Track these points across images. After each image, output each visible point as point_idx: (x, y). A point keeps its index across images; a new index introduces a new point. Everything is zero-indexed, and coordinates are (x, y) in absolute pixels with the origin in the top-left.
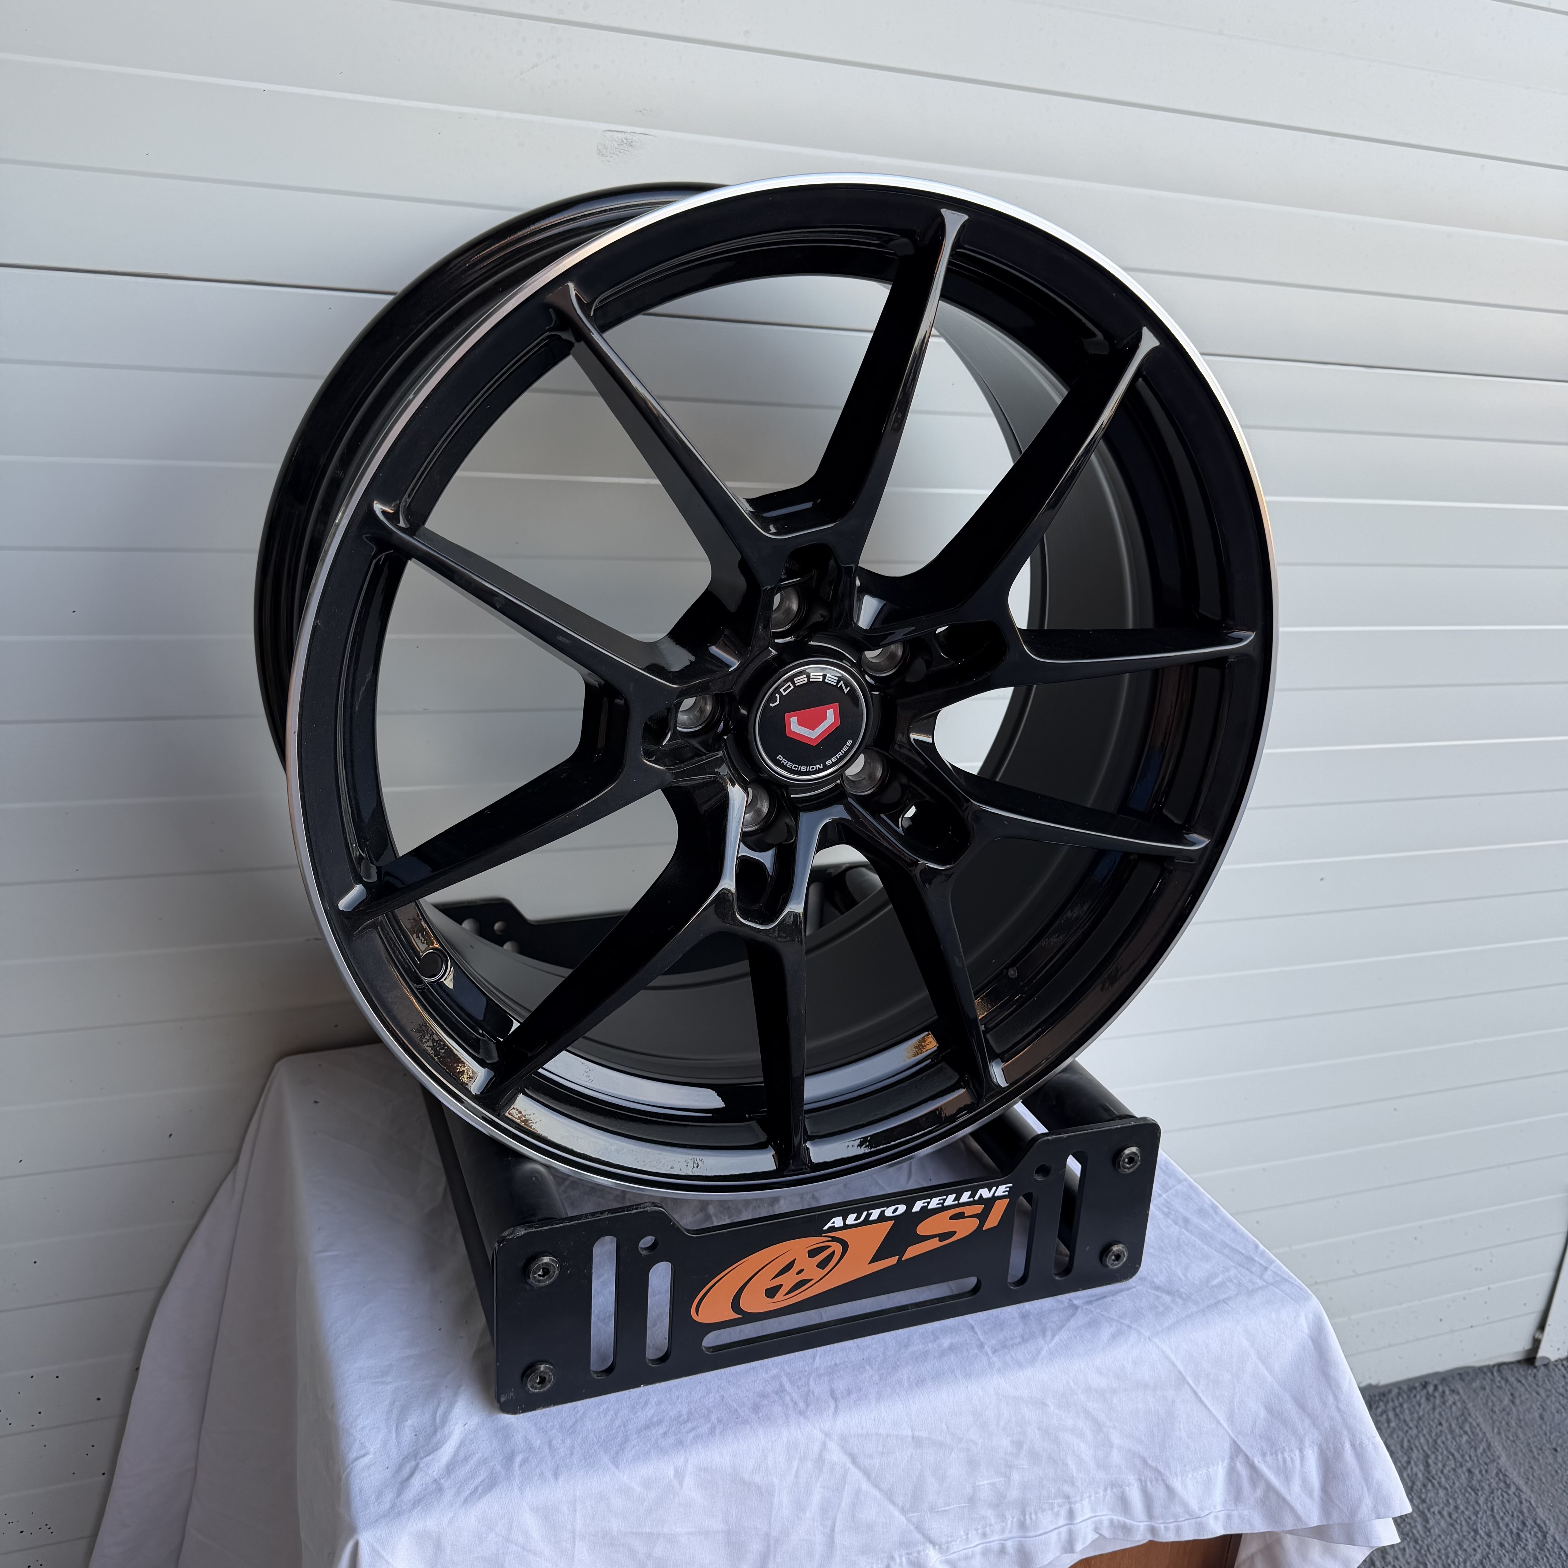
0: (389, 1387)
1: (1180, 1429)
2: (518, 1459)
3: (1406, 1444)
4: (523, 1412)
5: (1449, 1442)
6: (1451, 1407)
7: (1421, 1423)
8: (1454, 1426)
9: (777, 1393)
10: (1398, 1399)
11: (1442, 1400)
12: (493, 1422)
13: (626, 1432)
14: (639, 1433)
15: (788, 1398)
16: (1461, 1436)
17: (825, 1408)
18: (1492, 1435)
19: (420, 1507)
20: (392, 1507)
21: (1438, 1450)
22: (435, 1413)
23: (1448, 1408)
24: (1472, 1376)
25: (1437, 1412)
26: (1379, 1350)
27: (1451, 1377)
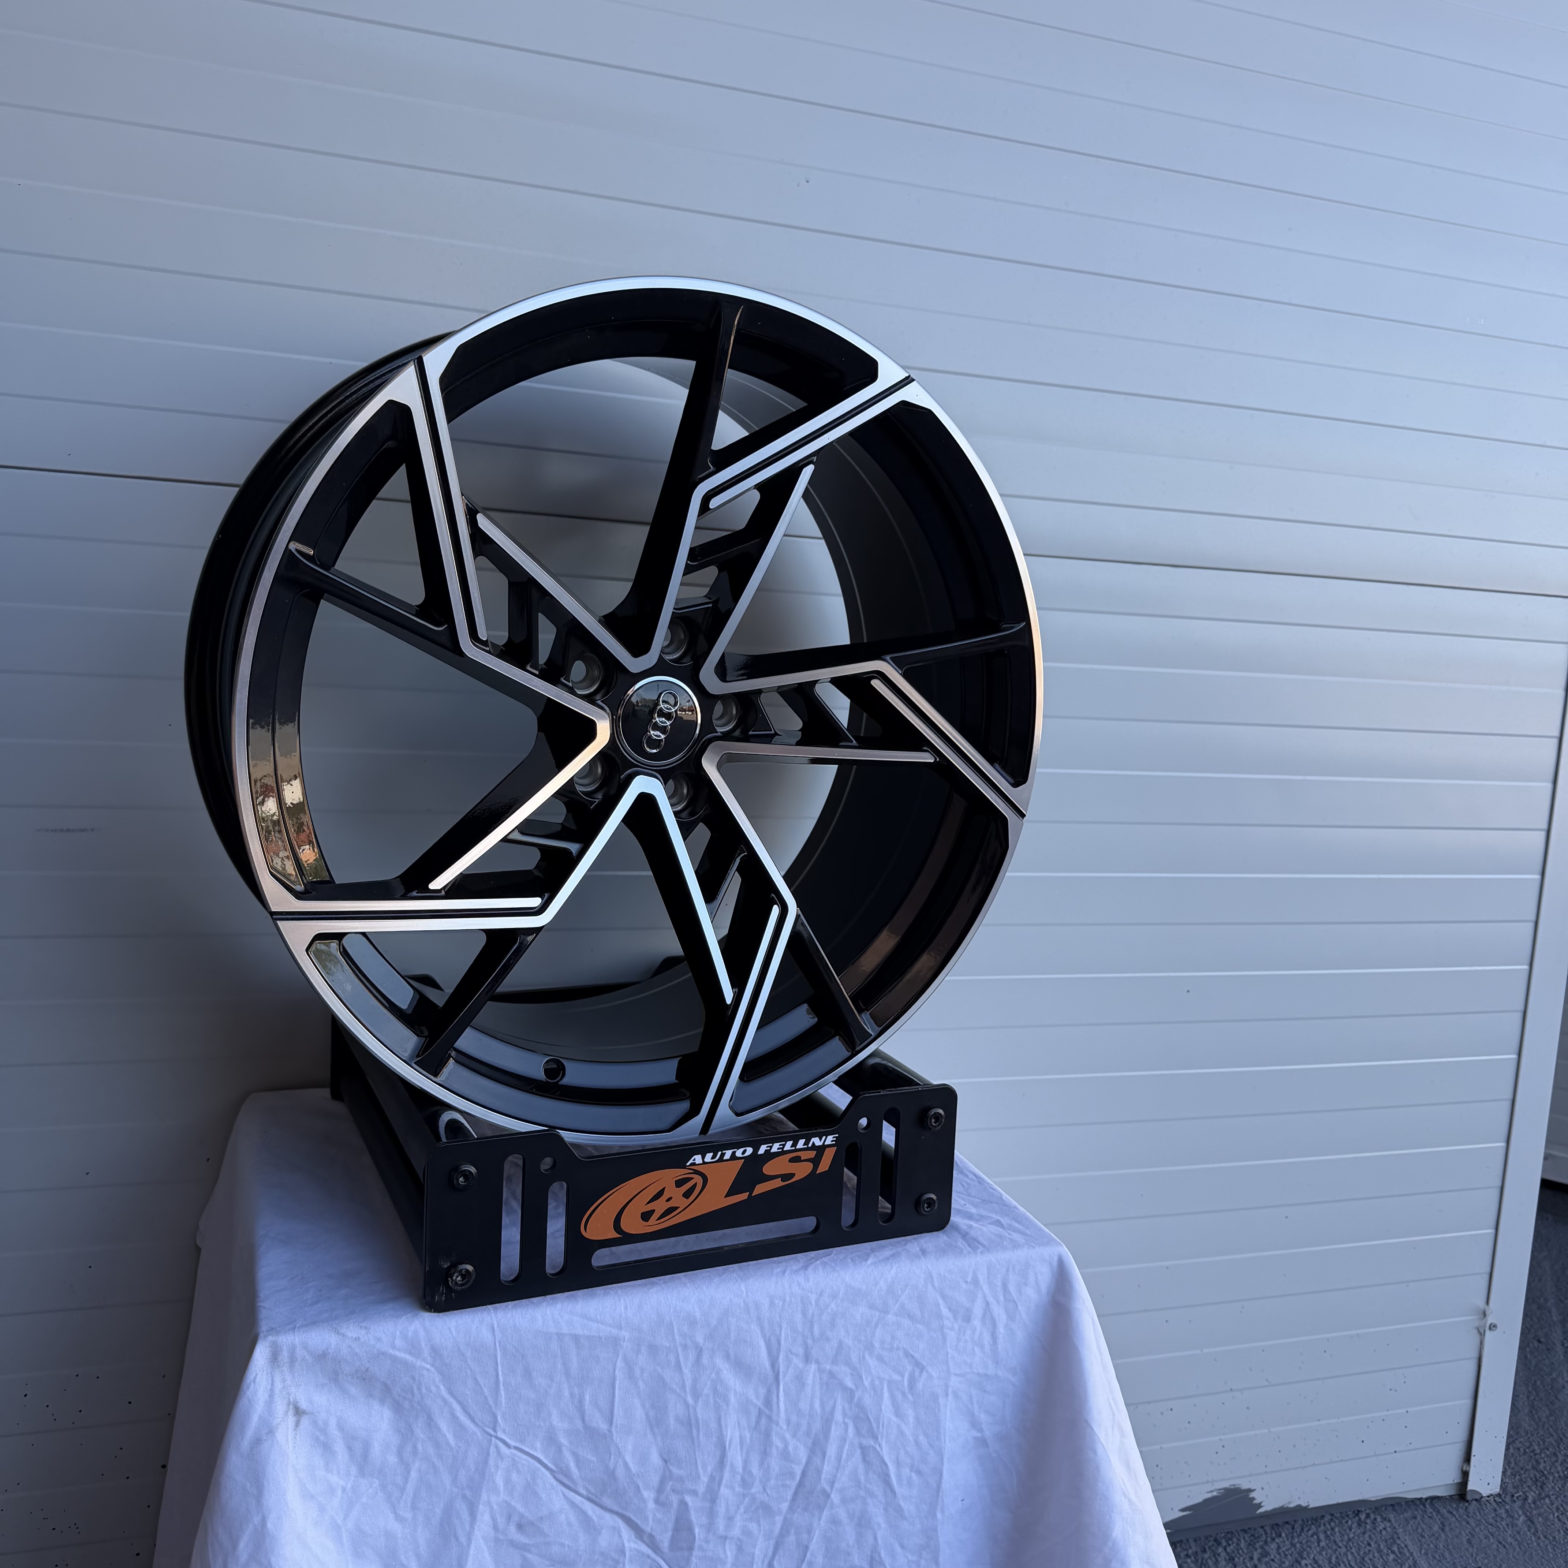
5: (1376, 1560)
6: (1381, 1531)
7: (1351, 1544)
8: (1382, 1546)
10: (1330, 1524)
11: (1373, 1526)
16: (1388, 1555)
21: (1364, 1566)
23: (1378, 1532)
24: (1404, 1507)
25: (1366, 1535)
26: (1303, 1468)
27: (1384, 1507)
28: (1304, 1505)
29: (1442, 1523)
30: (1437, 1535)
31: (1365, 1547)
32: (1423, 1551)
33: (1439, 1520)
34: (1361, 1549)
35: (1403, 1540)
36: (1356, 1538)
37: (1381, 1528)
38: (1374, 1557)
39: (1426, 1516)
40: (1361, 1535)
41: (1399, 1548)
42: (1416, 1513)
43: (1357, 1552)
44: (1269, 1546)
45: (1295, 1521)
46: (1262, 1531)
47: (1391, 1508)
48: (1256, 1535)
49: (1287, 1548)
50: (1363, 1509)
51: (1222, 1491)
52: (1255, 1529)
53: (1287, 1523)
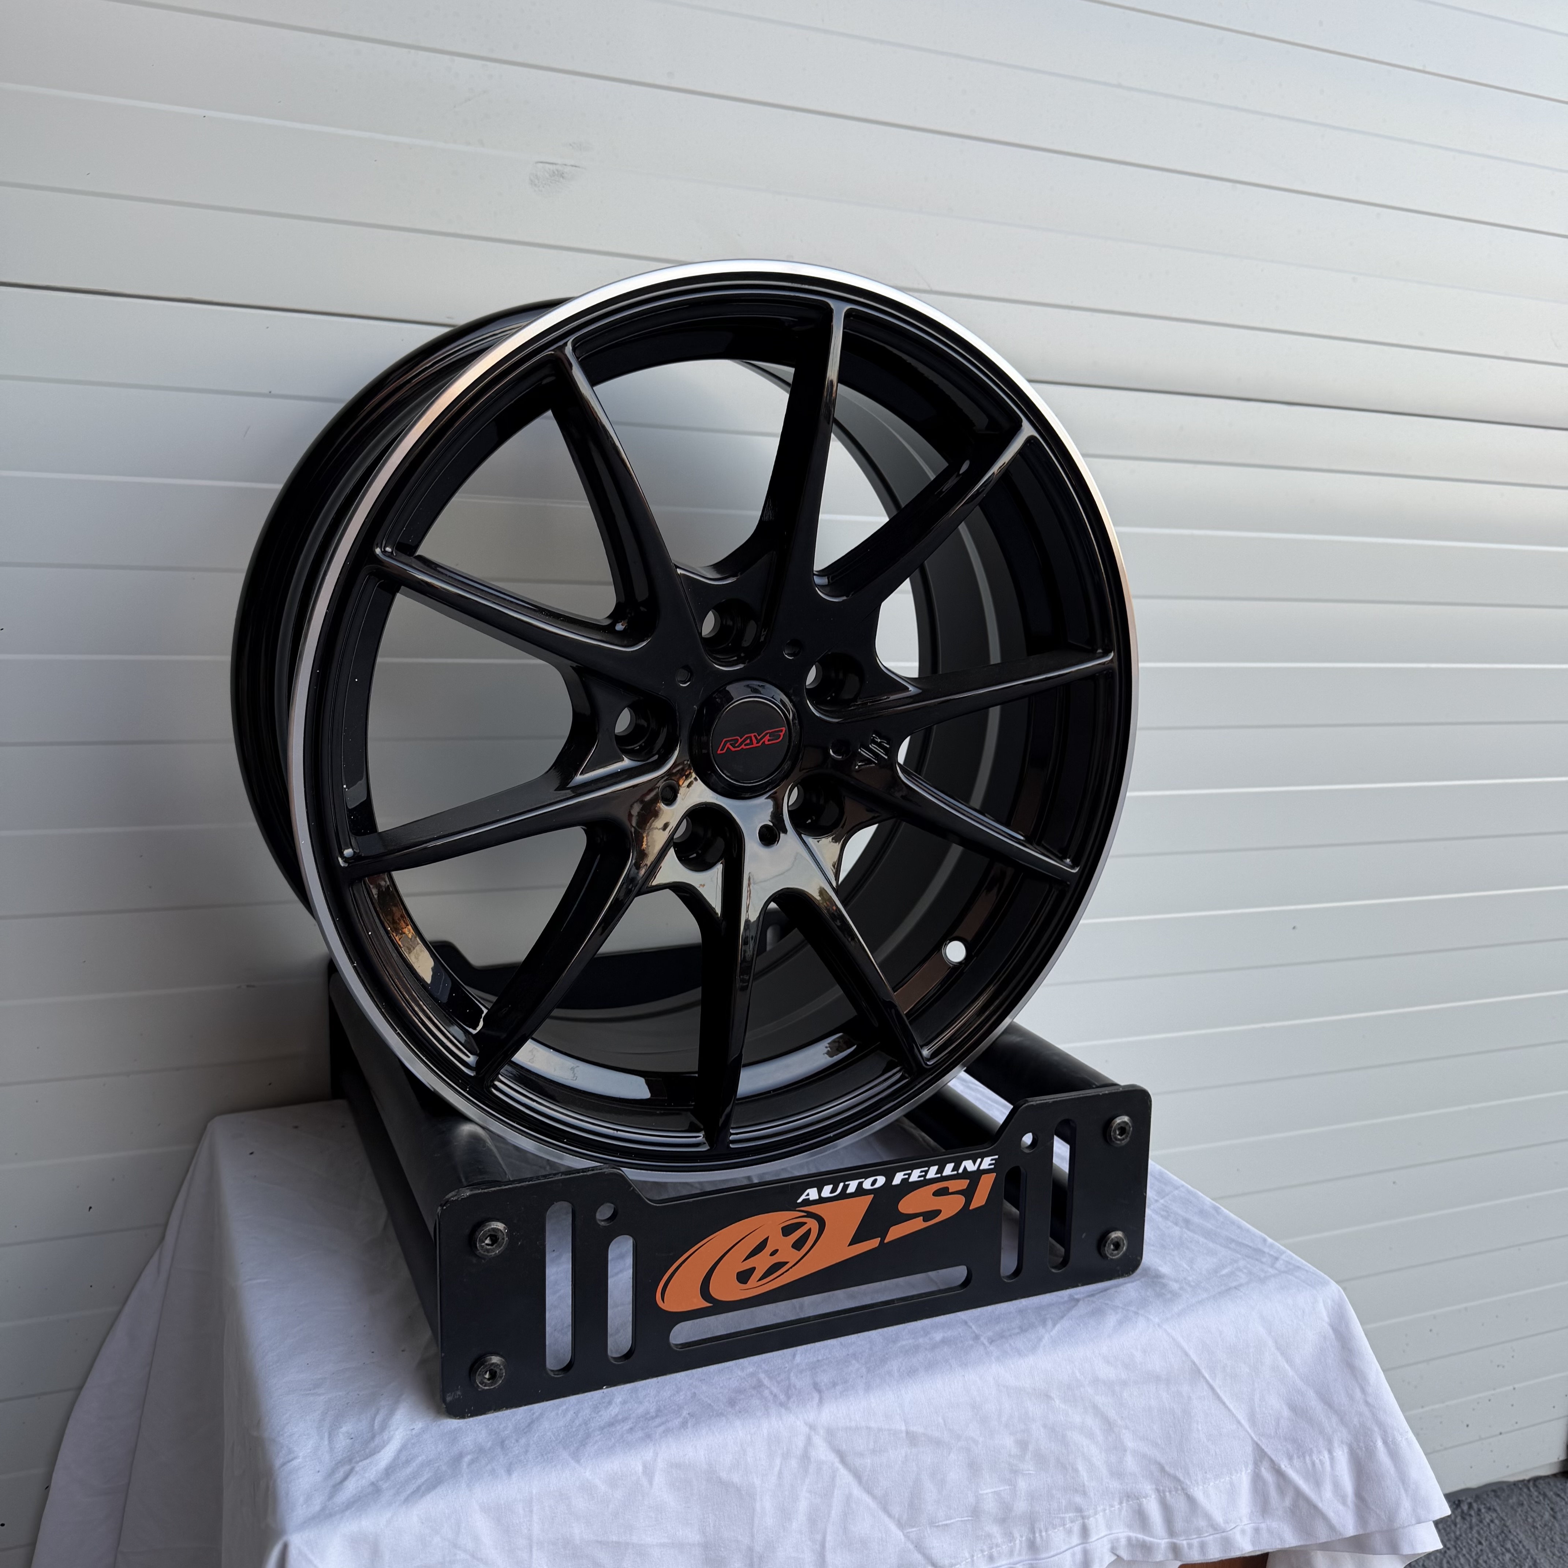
0: (322, 1397)
1: (1198, 1430)
2: (467, 1459)
4: (472, 1416)
5: (1492, 1562)
6: (1489, 1524)
7: (1459, 1543)
8: (1494, 1544)
9: (754, 1388)
11: (1478, 1517)
12: (439, 1427)
13: (588, 1430)
14: (603, 1429)
15: (766, 1393)
16: (1503, 1554)
17: (809, 1400)
18: (1536, 1551)
19: (353, 1509)
20: (323, 1509)
22: (373, 1419)
23: (1485, 1526)
24: (1508, 1492)
25: (1474, 1531)
27: (1485, 1494)
29: (1552, 1509)
30: (1550, 1525)
31: (1476, 1546)
32: (1540, 1546)
33: (1548, 1505)
34: (1473, 1550)
35: (1515, 1534)
36: (1464, 1535)
37: (1488, 1520)
38: (1489, 1558)
39: (1533, 1502)
40: (1468, 1531)
41: (1513, 1546)
42: (1521, 1498)
43: (1468, 1553)
47: (1493, 1493)
50: (1464, 1498)
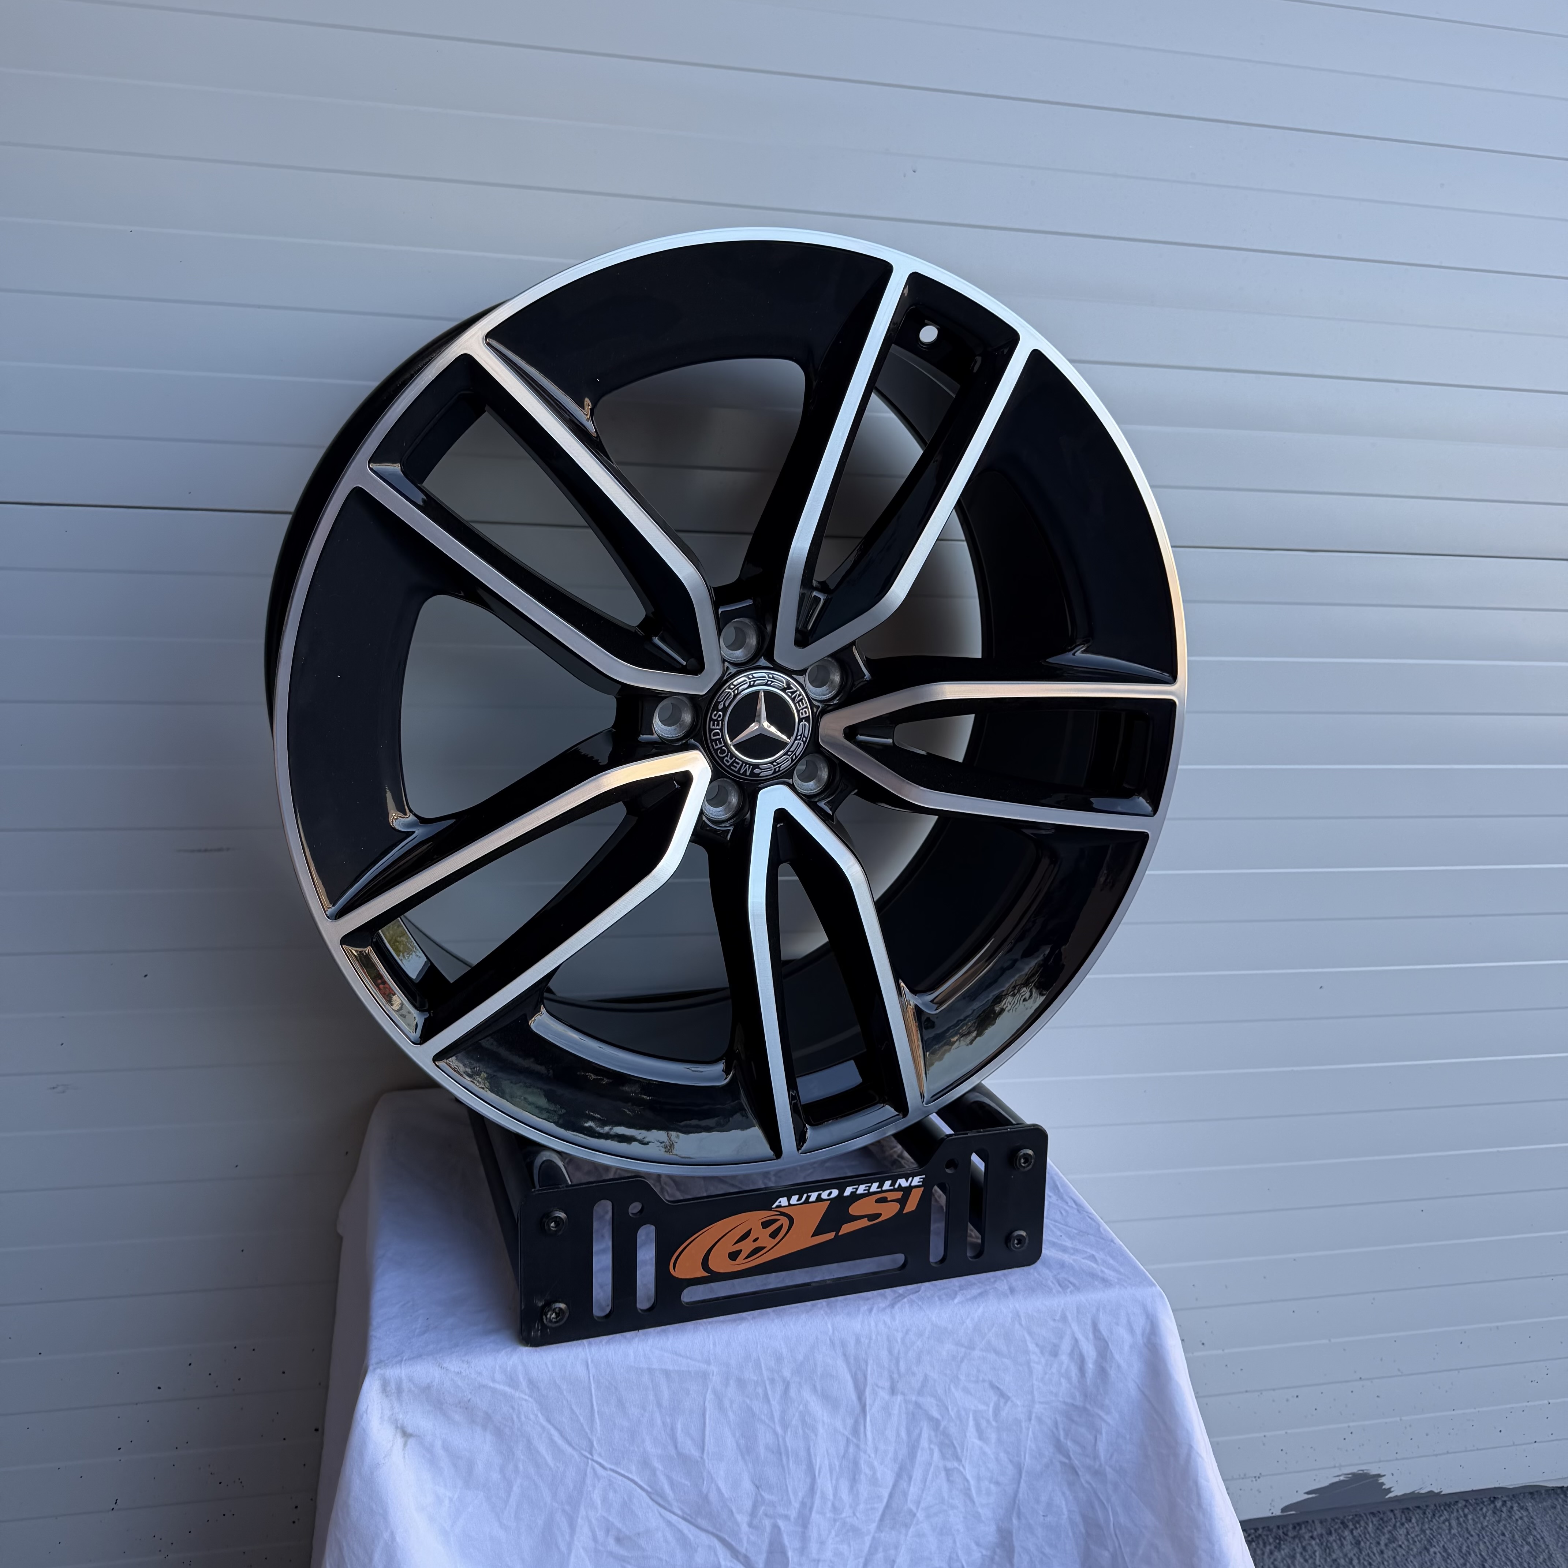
3: (1464, 1549)
5: (1509, 1551)
6: (1517, 1520)
7: (1483, 1533)
8: (1516, 1536)
10: (1463, 1511)
11: (1509, 1514)
16: (1522, 1546)
18: (1555, 1548)
21: (1496, 1557)
23: (1513, 1521)
24: (1544, 1496)
25: (1501, 1524)
26: (1436, 1455)
27: (1522, 1494)
28: (1436, 1491)
31: (1499, 1537)
34: (1495, 1539)
35: (1540, 1531)
36: (1490, 1527)
37: (1517, 1517)
38: (1507, 1548)
40: (1495, 1524)
41: (1534, 1540)
42: (1556, 1503)
43: (1490, 1542)
44: (1398, 1532)
45: (1427, 1506)
46: (1391, 1515)
47: (1530, 1496)
48: (1385, 1519)
49: (1416, 1534)
50: (1500, 1496)
51: (1350, 1476)
52: (1384, 1513)
53: (1419, 1507)
